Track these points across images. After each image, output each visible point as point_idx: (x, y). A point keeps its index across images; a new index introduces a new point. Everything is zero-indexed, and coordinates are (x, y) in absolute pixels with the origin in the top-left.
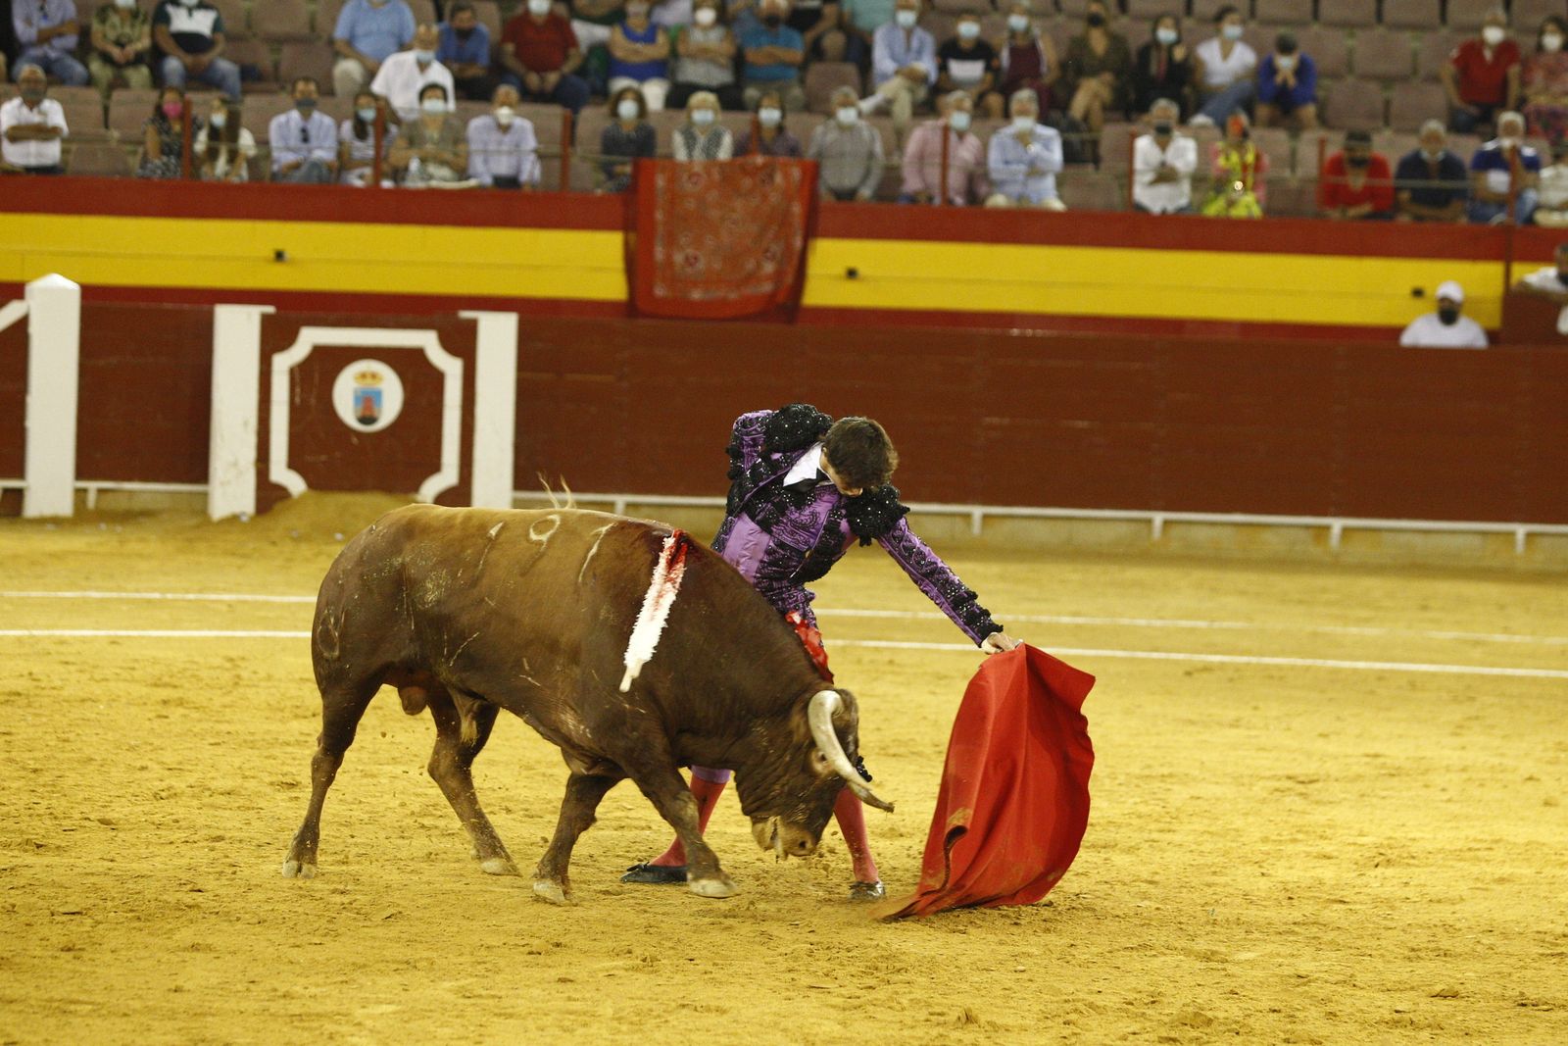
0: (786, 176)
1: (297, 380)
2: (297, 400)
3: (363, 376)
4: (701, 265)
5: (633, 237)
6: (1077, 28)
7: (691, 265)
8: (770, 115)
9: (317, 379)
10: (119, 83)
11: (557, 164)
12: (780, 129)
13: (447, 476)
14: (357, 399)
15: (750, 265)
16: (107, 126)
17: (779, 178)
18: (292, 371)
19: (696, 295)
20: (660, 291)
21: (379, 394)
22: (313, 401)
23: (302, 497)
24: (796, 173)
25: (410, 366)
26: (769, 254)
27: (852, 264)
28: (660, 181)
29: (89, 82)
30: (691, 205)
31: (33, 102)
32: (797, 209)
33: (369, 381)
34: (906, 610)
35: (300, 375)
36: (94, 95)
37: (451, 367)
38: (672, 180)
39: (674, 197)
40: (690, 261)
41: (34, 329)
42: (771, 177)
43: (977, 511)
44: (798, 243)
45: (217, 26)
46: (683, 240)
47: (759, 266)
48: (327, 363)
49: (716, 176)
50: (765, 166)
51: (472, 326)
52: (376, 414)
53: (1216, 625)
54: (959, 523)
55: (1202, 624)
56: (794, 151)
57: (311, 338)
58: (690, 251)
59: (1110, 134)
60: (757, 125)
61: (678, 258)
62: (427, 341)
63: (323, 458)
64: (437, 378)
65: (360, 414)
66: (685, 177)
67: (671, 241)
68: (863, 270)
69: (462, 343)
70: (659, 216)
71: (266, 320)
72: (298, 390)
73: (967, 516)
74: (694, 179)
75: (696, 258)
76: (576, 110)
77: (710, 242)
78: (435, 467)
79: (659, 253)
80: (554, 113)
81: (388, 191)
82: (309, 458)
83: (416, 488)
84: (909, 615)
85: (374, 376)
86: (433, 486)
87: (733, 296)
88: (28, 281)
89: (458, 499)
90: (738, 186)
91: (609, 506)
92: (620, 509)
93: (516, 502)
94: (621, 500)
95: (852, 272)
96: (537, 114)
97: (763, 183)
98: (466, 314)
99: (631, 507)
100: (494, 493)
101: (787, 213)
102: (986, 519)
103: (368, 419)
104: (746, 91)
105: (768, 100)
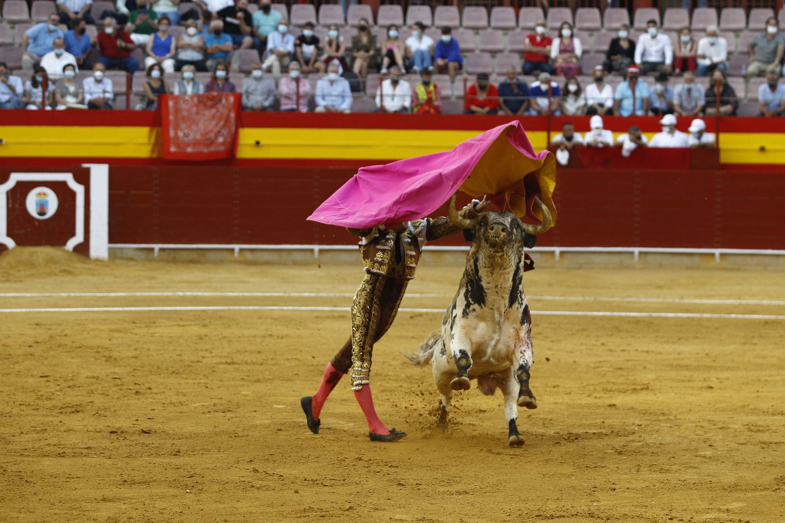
0: (227, 100)
1: (10, 196)
2: (10, 206)
3: (40, 194)
4: (191, 137)
6: (355, 32)
7: (187, 137)
8: (220, 73)
9: (19, 196)
11: (124, 98)
12: (226, 79)
13: (78, 238)
14: (37, 204)
15: (212, 137)
17: (224, 101)
18: (8, 193)
19: (189, 150)
20: (173, 149)
21: (47, 202)
22: (17, 206)
23: (14, 249)
24: (232, 99)
25: (60, 189)
26: (220, 134)
27: (258, 139)
28: (171, 104)
30: (185, 113)
32: (233, 115)
33: (42, 196)
34: (285, 292)
35: (11, 194)
37: (79, 189)
38: (176, 103)
39: (177, 111)
40: (186, 135)
42: (220, 100)
43: (316, 247)
44: (233, 129)
46: (182, 126)
47: (216, 138)
48: (23, 189)
49: (196, 100)
51: (87, 171)
52: (46, 211)
53: (424, 295)
54: (309, 254)
55: (418, 295)
57: (16, 177)
58: (186, 131)
59: (371, 79)
60: (215, 78)
61: (181, 134)
62: (67, 177)
63: (23, 231)
64: (73, 194)
65: (39, 211)
66: (182, 101)
67: (177, 128)
68: (262, 142)
69: (84, 178)
70: (171, 117)
72: (10, 201)
73: (312, 251)
74: (186, 103)
75: (189, 134)
76: (132, 73)
77: (194, 127)
78: (73, 234)
79: (172, 133)
80: (122, 75)
81: (48, 111)
82: (16, 231)
83: (64, 243)
84: (287, 295)
85: (45, 194)
86: (72, 244)
87: (206, 150)
89: (83, 249)
90: (205, 105)
91: (152, 250)
92: (156, 251)
93: (110, 249)
94: (157, 247)
95: (258, 143)
96: (115, 76)
97: (217, 103)
98: (85, 165)
99: (161, 250)
100: (100, 245)
101: (228, 116)
102: (321, 251)
103: (42, 213)
104: (209, 63)
105: (220, 67)
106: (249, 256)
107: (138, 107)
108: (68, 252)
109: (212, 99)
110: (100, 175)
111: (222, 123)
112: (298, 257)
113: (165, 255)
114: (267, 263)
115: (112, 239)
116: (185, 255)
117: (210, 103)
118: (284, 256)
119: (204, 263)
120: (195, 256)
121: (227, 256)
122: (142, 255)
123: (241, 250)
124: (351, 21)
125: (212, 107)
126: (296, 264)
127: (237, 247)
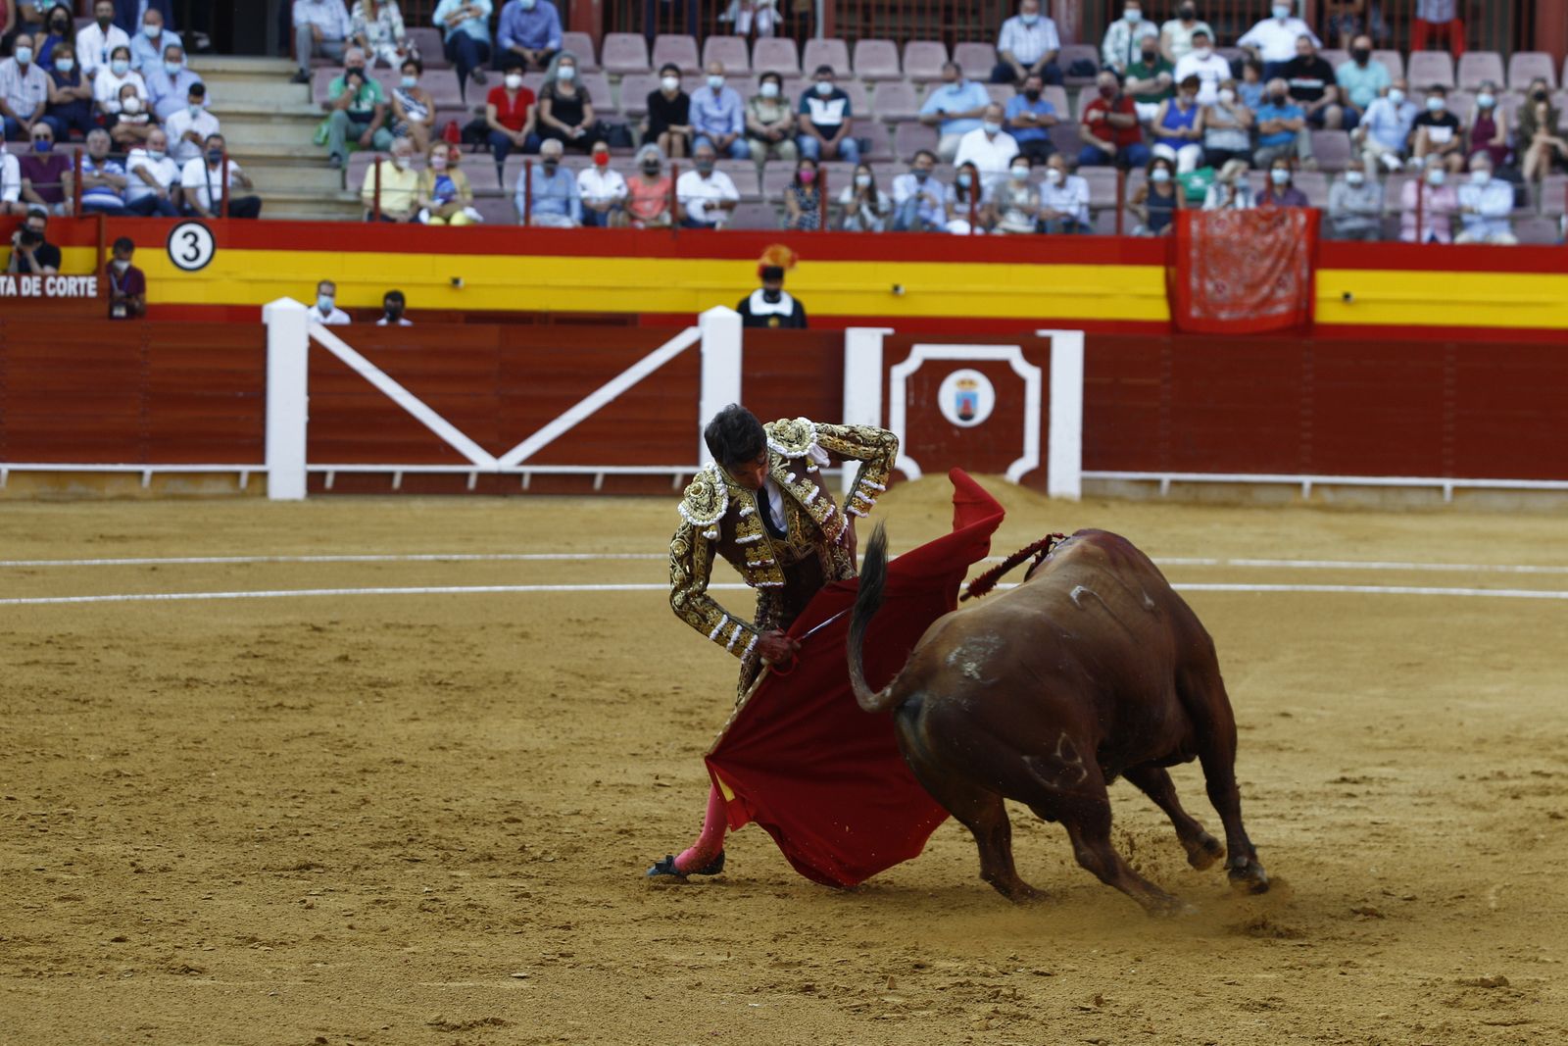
0: (1294, 220)
1: (912, 386)
2: (912, 402)
3: (962, 383)
4: (1228, 292)
5: (1173, 270)
7: (1220, 292)
8: (1279, 175)
9: (926, 385)
10: (773, 155)
11: (1112, 214)
12: (1289, 184)
13: (1029, 461)
14: (958, 400)
15: (1265, 290)
16: (761, 190)
17: (1288, 222)
18: (907, 380)
19: (1224, 315)
20: (1195, 312)
21: (975, 397)
22: (923, 403)
23: (917, 479)
24: (1302, 219)
25: (1000, 374)
26: (1282, 283)
27: (1347, 289)
28: (1195, 227)
29: (748, 156)
30: (1219, 244)
31: (706, 174)
32: (1302, 246)
33: (967, 386)
35: (914, 382)
36: (750, 166)
37: (1031, 374)
38: (1203, 225)
39: (1206, 239)
40: (1219, 289)
41: (705, 349)
42: (1282, 221)
43: (1448, 483)
44: (1305, 273)
45: (846, 111)
46: (1213, 272)
47: (1273, 292)
48: (933, 374)
49: (1237, 218)
50: (1277, 213)
51: (1047, 343)
52: (973, 412)
54: (1434, 495)
56: (1302, 201)
57: (921, 353)
58: (1220, 281)
60: (1270, 182)
61: (1209, 286)
62: (1012, 354)
63: (932, 447)
64: (1020, 384)
65: (961, 412)
66: (1214, 222)
67: (1203, 274)
68: (1355, 295)
69: (1039, 355)
70: (1194, 254)
71: (886, 339)
72: (912, 394)
73: (1440, 489)
74: (1220, 223)
75: (1224, 287)
76: (1126, 172)
77: (1234, 274)
78: (1019, 453)
79: (1194, 283)
80: (1109, 175)
82: (921, 447)
83: (1004, 468)
85: (971, 383)
86: (1017, 470)
87: (1253, 316)
88: (702, 312)
89: (1037, 479)
90: (1256, 228)
91: (1157, 483)
92: (1165, 485)
93: (1084, 481)
94: (1166, 477)
95: (1347, 297)
96: (1098, 175)
97: (1276, 225)
98: (1043, 333)
99: (1174, 483)
100: (1067, 473)
101: (1295, 249)
102: (1457, 490)
103: (966, 416)
104: (1260, 155)
105: (1279, 163)
106: (1328, 497)
107: (1137, 230)
108: (1009, 485)
109: (1267, 218)
110: (1068, 349)
111: (1283, 262)
112: (1416, 499)
113: (1180, 492)
114: (1360, 509)
115: (1089, 461)
116: (1214, 494)
117: (1263, 225)
118: (1391, 497)
119: (1249, 508)
120: (1232, 495)
121: (1288, 496)
122: (1141, 492)
123: (1315, 486)
124: (1516, 82)
125: (1268, 231)
126: (1410, 511)
127: (1308, 480)
